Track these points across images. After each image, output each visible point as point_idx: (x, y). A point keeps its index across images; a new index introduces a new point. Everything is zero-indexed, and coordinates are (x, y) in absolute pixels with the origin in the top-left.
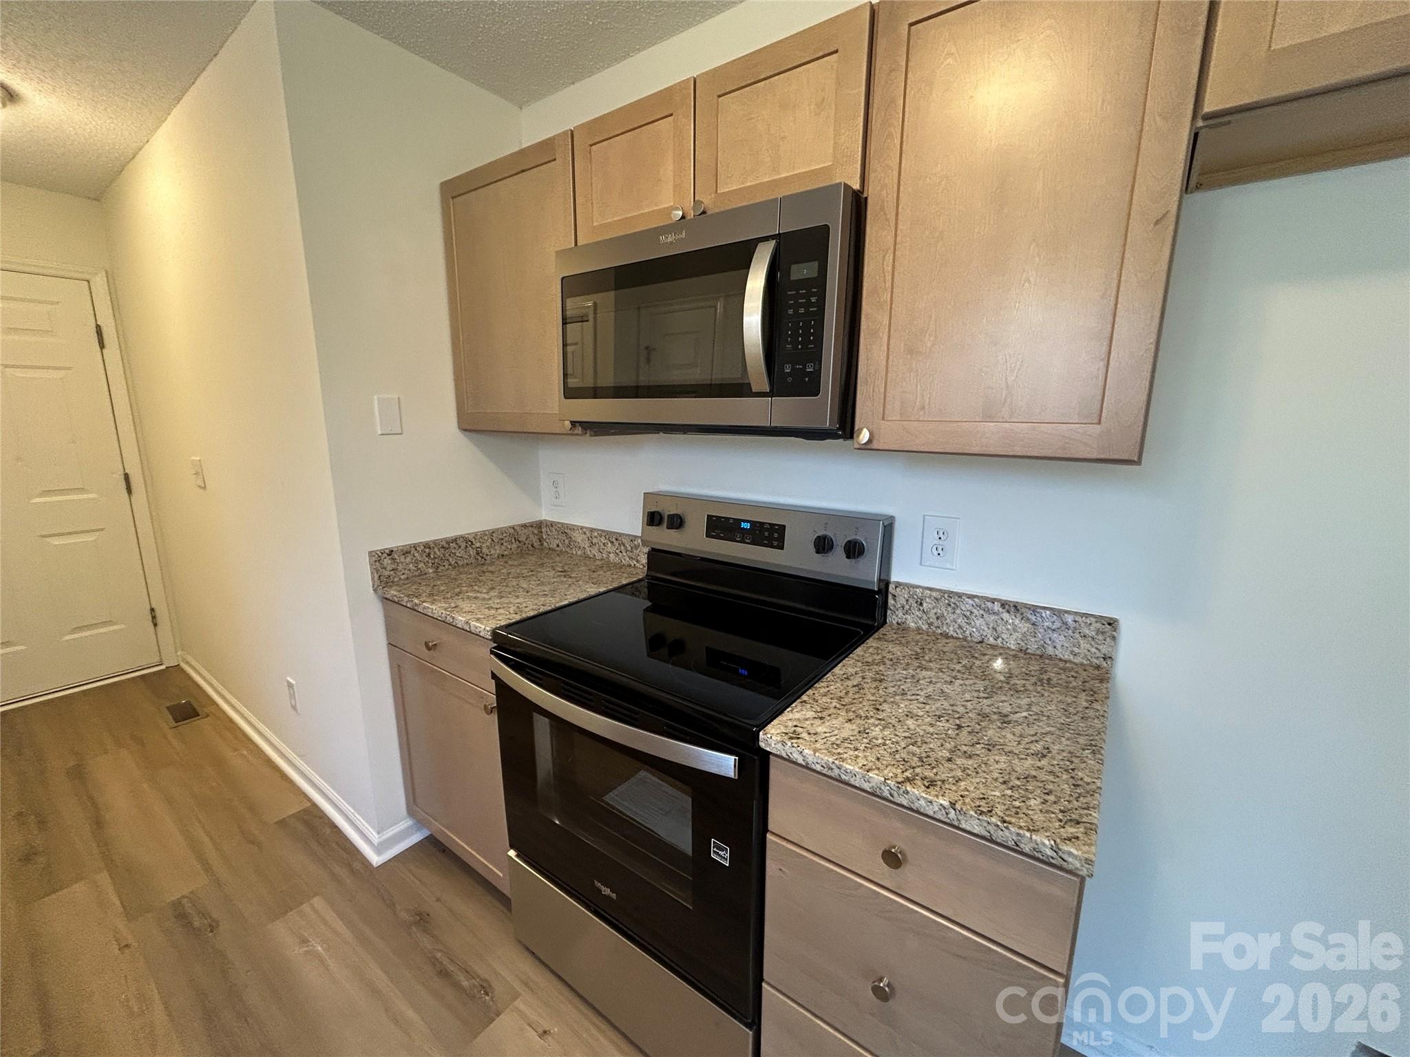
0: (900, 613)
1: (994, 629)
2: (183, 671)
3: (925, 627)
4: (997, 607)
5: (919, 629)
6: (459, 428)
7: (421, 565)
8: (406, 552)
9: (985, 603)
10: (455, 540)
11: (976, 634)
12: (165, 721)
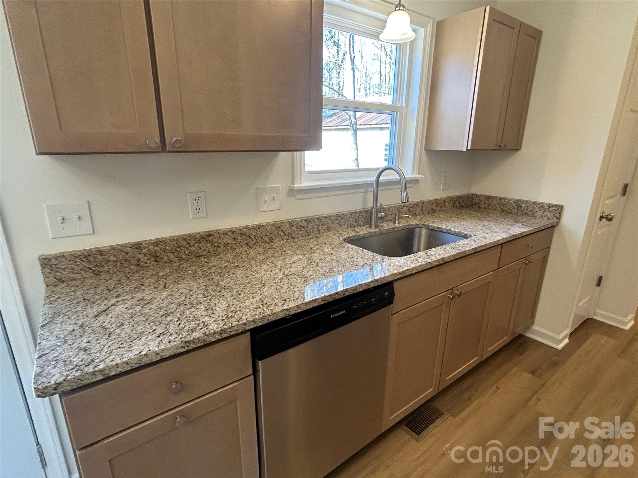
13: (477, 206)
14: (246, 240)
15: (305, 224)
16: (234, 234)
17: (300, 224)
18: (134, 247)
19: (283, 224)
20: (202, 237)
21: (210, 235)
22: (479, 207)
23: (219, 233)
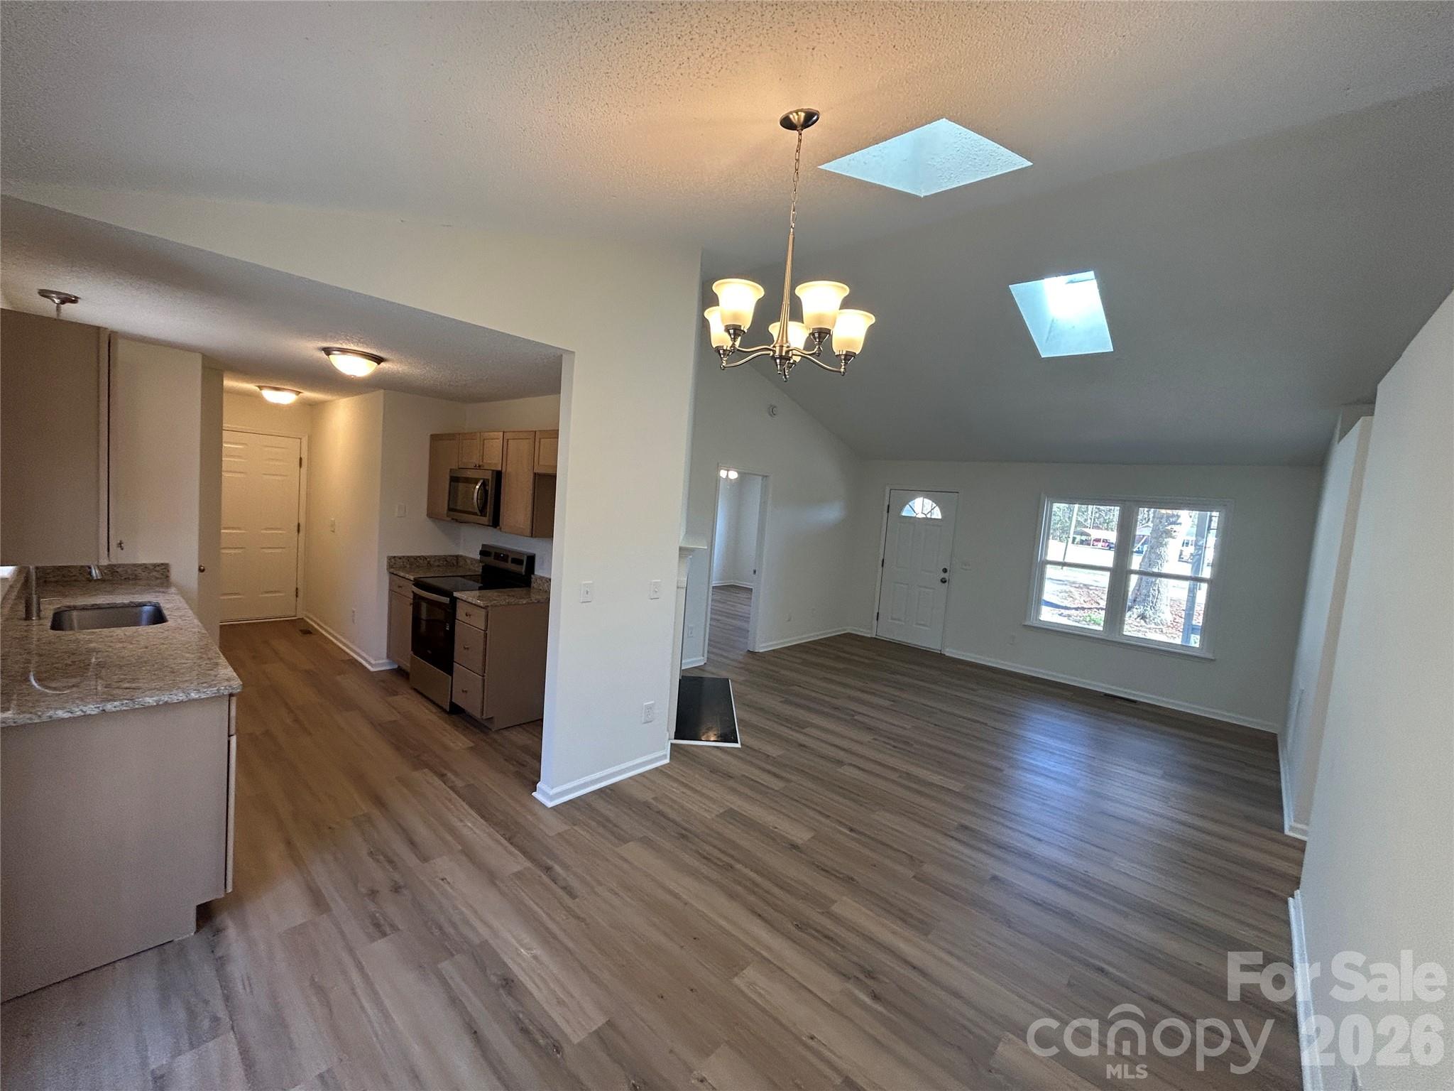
0: (533, 583)
2: (305, 621)
6: (428, 517)
7: (407, 562)
8: (400, 557)
12: (298, 633)
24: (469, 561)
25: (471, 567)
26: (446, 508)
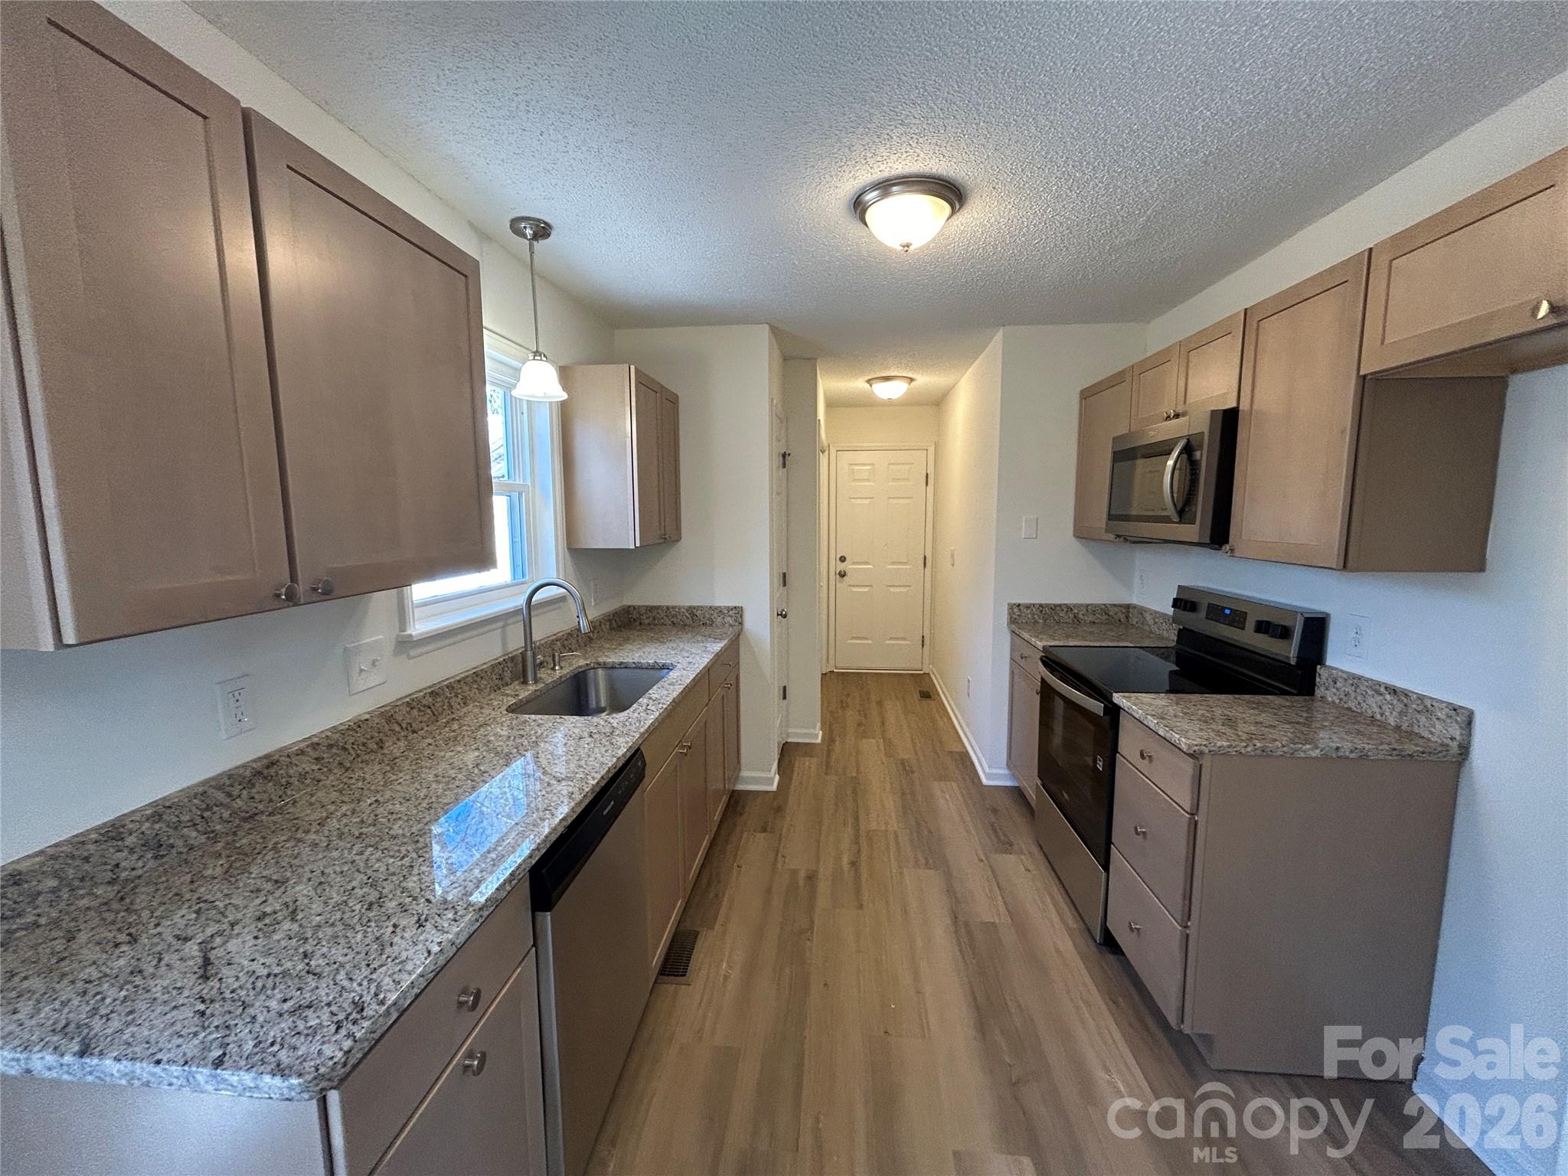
0: (1322, 689)
1: (1380, 707)
2: (930, 677)
3: (1337, 701)
4: (1382, 689)
5: (1333, 702)
6: (1074, 536)
7: (1036, 616)
8: (1028, 607)
9: (1377, 687)
10: (1060, 605)
11: (1369, 711)
12: (917, 696)
13: (638, 623)
14: (339, 756)
15: (430, 700)
16: (316, 750)
17: (424, 702)
18: (105, 838)
19: (397, 709)
20: (258, 773)
21: (273, 764)
22: (640, 624)
23: (288, 756)
24: (1148, 618)
25: (1154, 628)
26: (1105, 516)
